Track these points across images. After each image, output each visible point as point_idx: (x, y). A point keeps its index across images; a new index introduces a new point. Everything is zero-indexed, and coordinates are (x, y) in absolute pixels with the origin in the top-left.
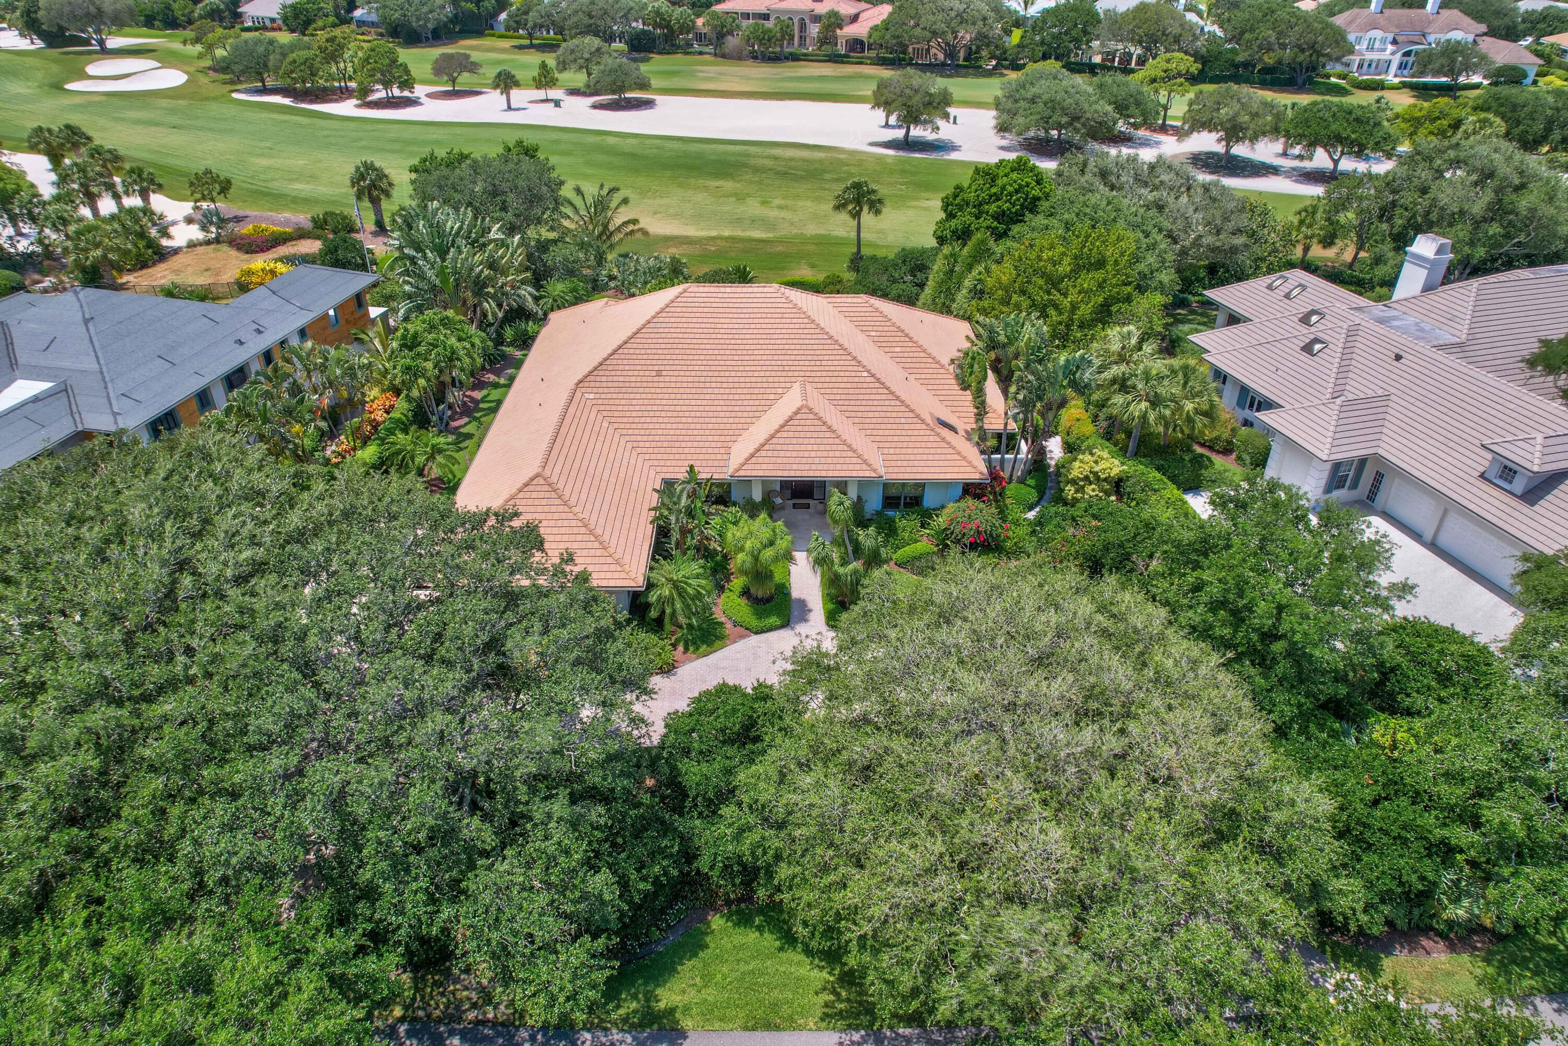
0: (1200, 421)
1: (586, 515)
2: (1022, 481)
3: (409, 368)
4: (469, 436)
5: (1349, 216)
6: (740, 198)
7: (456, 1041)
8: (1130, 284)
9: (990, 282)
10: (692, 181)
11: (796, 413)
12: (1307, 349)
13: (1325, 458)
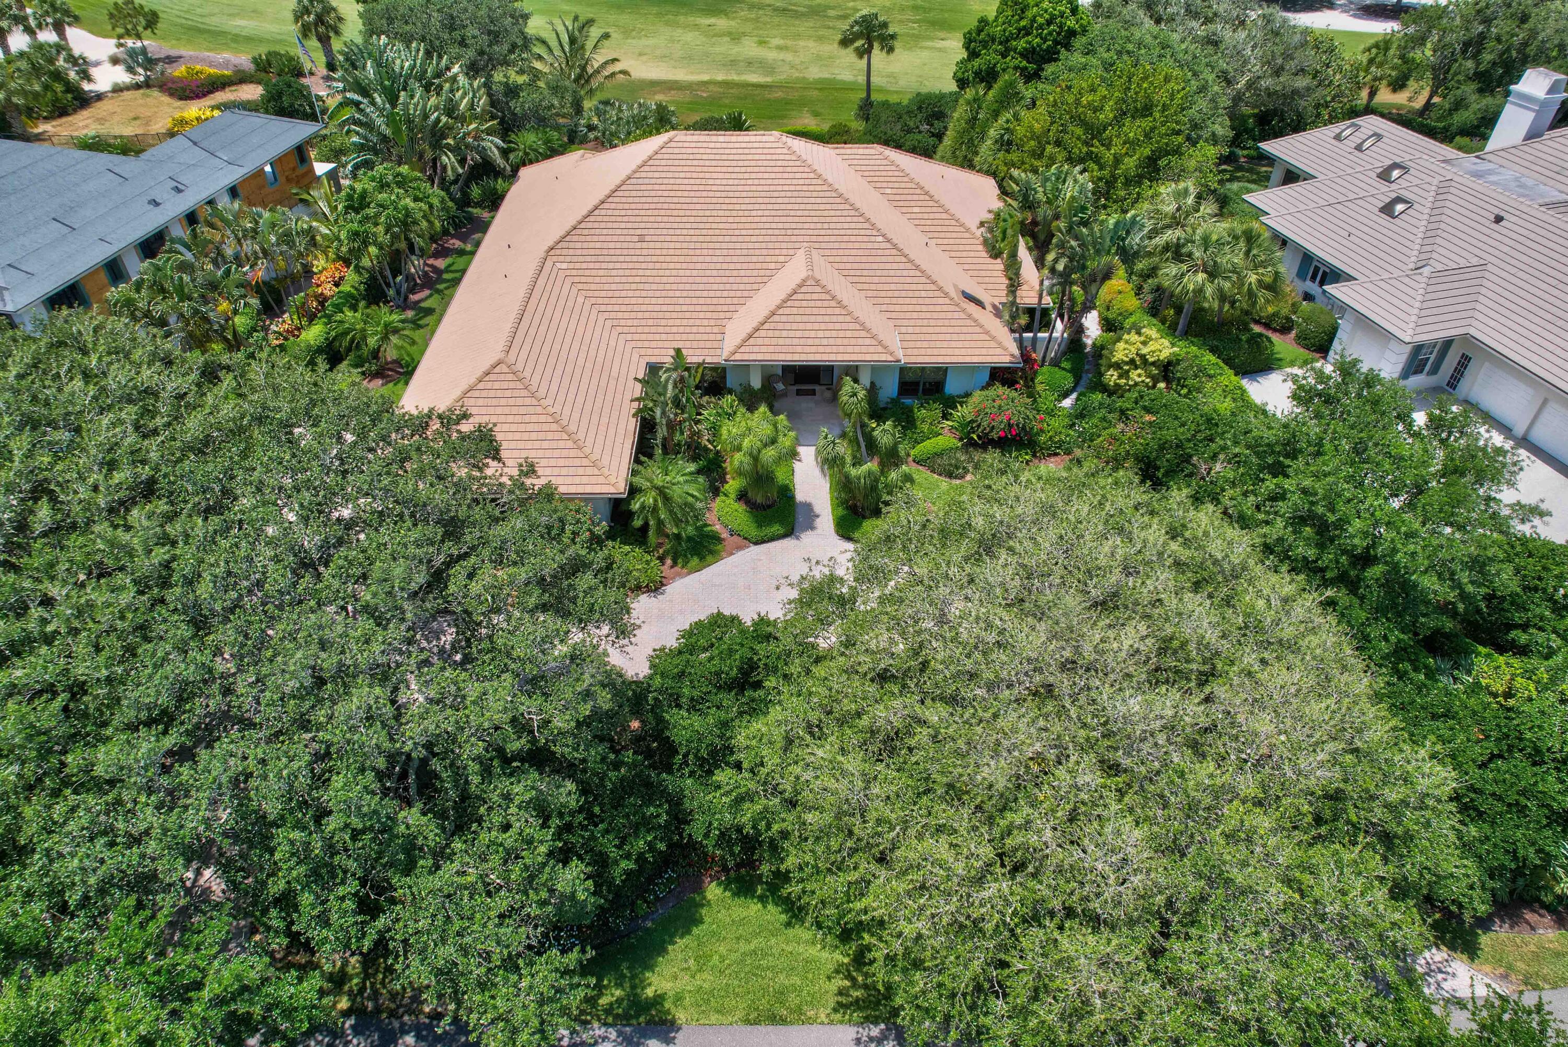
0: (1262, 296)
1: (557, 409)
2: (1055, 363)
3: (356, 234)
4: (429, 311)
5: (1426, 53)
6: (736, 37)
7: (410, 1039)
8: (1178, 133)
9: (1020, 131)
10: (682, 19)
11: (800, 286)
12: (1387, 209)
13: (1407, 339)
